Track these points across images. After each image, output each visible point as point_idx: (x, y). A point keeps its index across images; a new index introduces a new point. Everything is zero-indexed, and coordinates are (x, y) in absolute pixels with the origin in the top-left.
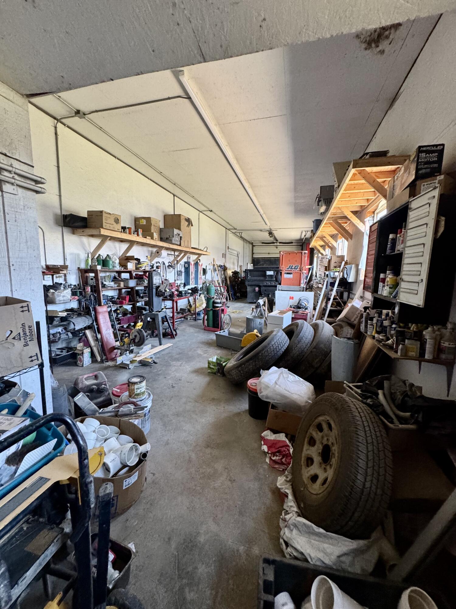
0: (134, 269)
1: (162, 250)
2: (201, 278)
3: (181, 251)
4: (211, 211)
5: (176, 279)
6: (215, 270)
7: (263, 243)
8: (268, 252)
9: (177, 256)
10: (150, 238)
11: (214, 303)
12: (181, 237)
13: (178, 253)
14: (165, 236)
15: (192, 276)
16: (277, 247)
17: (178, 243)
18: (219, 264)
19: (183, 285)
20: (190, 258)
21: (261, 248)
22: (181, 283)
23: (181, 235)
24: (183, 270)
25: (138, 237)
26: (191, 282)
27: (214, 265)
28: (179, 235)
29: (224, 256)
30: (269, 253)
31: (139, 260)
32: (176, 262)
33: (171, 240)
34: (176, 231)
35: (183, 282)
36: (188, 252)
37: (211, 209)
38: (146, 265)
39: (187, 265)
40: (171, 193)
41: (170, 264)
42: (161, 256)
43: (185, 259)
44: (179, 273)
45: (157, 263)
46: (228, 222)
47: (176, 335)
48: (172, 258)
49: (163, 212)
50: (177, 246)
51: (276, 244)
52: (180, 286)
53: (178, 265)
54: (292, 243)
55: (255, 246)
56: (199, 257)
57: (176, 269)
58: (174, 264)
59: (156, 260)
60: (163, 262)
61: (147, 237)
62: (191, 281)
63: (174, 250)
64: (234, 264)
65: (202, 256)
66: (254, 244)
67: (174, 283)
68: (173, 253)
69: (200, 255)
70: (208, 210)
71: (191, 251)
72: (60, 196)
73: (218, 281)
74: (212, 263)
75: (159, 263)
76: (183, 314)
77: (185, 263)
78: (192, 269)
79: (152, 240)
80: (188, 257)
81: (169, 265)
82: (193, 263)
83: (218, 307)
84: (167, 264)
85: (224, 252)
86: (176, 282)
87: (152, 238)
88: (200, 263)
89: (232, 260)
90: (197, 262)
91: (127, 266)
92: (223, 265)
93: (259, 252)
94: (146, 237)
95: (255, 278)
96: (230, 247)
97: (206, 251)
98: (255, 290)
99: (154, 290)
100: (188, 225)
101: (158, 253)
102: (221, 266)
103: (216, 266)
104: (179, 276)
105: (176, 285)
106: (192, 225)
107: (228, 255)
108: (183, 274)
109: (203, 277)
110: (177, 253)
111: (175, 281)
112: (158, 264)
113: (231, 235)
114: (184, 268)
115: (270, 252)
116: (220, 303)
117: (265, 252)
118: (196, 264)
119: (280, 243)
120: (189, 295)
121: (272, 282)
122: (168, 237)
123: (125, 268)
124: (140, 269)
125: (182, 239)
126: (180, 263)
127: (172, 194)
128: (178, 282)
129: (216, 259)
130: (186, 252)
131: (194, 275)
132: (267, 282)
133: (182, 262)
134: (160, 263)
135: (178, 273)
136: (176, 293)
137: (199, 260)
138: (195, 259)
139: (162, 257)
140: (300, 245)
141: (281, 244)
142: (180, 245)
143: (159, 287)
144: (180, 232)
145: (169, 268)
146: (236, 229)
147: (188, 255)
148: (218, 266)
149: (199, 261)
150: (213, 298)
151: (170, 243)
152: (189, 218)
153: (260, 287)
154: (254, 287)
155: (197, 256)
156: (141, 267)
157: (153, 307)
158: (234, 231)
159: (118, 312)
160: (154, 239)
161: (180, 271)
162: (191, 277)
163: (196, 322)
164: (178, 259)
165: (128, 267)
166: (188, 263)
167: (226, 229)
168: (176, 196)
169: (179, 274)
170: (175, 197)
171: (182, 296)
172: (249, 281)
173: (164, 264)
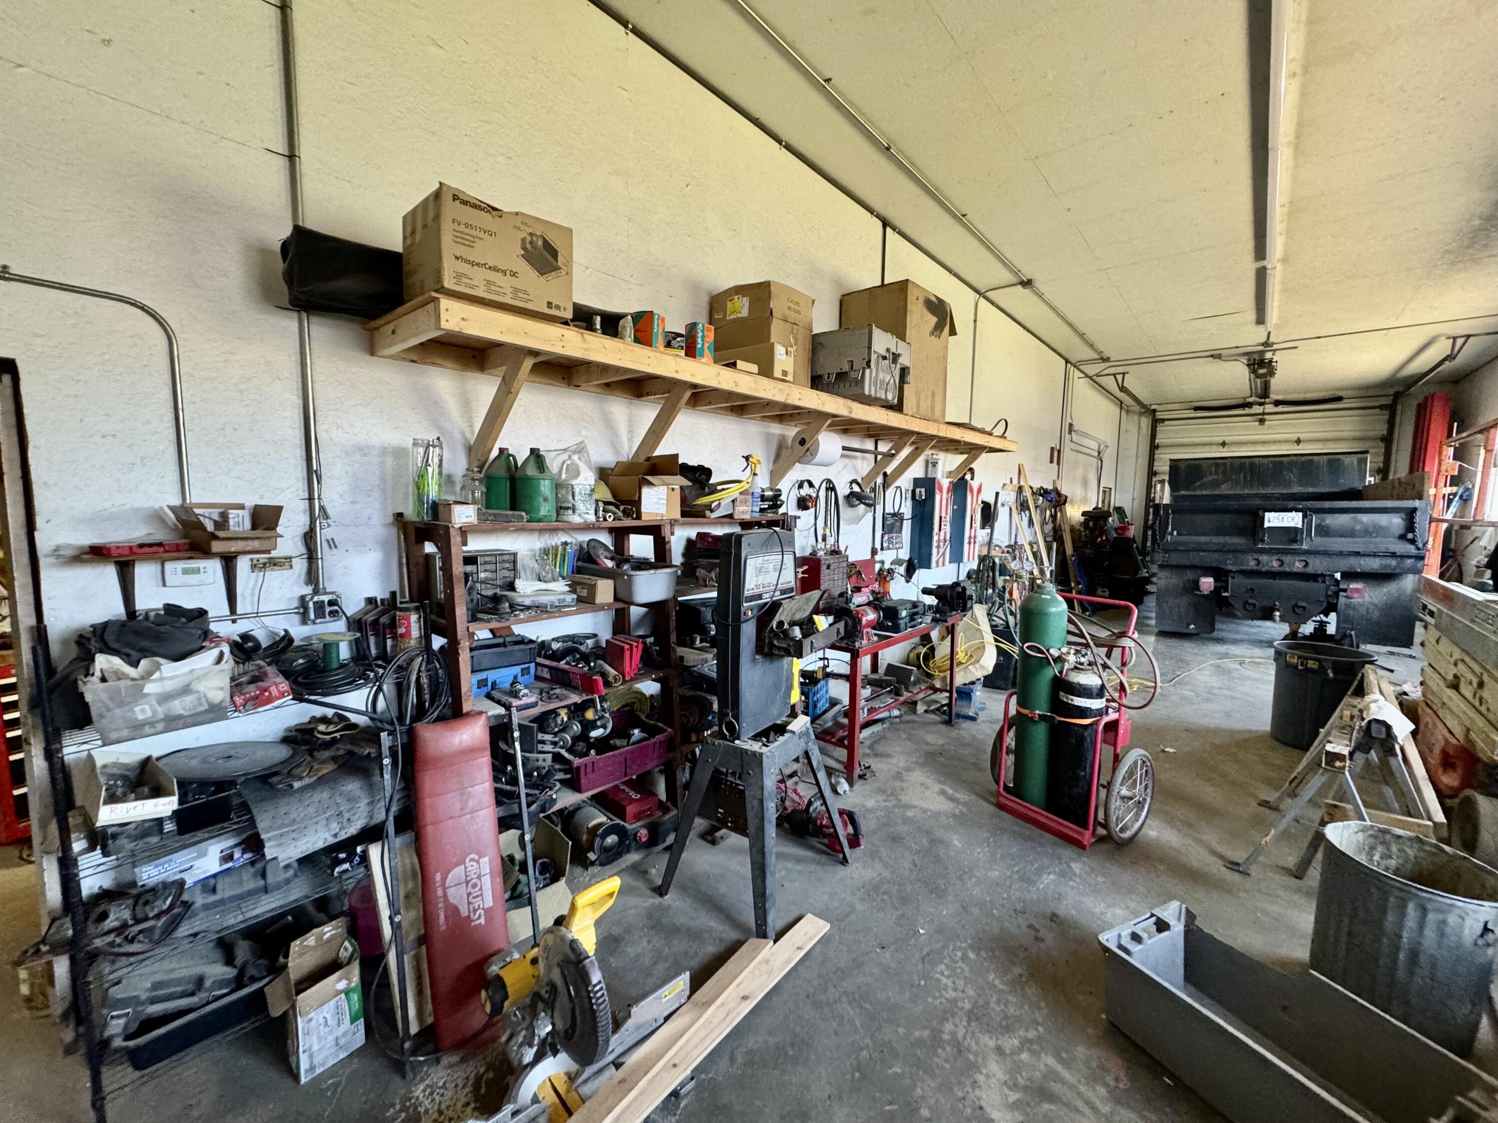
0: (677, 515)
1: (817, 432)
2: (973, 539)
3: (900, 436)
4: (1027, 283)
5: (878, 546)
6: (1023, 506)
7: (1197, 409)
8: (1221, 440)
9: (885, 455)
10: (754, 368)
11: (1061, 685)
12: (904, 371)
13: (890, 445)
14: (829, 367)
15: (942, 532)
16: (1262, 421)
17: (892, 397)
18: (1036, 485)
19: (902, 570)
20: (935, 464)
21: (1191, 426)
22: (897, 562)
23: (904, 361)
24: (907, 510)
25: (689, 363)
26: (934, 558)
27: (1020, 489)
28: (896, 357)
29: (1056, 455)
30: (1224, 444)
31: (708, 472)
32: (880, 480)
33: (860, 382)
34: (882, 341)
35: (904, 554)
36: (932, 437)
37: (1027, 274)
38: (736, 495)
39: (921, 492)
40: (871, 211)
41: (856, 489)
42: (814, 454)
43: (917, 470)
44: (892, 523)
45: (801, 486)
46: (1083, 329)
47: (854, 842)
48: (863, 466)
49: (838, 282)
50: (883, 412)
51: (1257, 409)
52: (890, 571)
53: (890, 492)
54: (1339, 399)
55: (1163, 420)
56: (974, 458)
57: (879, 508)
58: (874, 490)
59: (798, 473)
60: (829, 481)
61: (740, 364)
62: (935, 551)
63: (875, 432)
64: (1085, 483)
65: (984, 456)
66: (1159, 415)
67: (872, 562)
68: (869, 445)
69: (974, 451)
70: (1014, 280)
71: (942, 434)
72: (292, 157)
73: (1031, 544)
74: (1015, 481)
75: (811, 485)
76: (898, 693)
77: (917, 482)
78: (942, 505)
79: (764, 381)
80: (927, 462)
81: (852, 494)
82: (945, 483)
83: (1083, 712)
84: (843, 490)
85: (1055, 443)
86: (877, 558)
87: (766, 371)
88: (975, 484)
89: (1080, 472)
90: (963, 478)
91: (637, 503)
92: (1050, 487)
93: (1179, 440)
94: (733, 365)
95: (1203, 539)
96: (1076, 428)
97: (1003, 436)
98: (1196, 585)
99: (748, 631)
100: (938, 329)
101: (803, 442)
102: (1044, 493)
103: (1027, 493)
104: (890, 532)
105: (877, 567)
106: (953, 332)
107: (1067, 455)
108: (907, 526)
109: (982, 534)
110: (884, 447)
111: (874, 552)
112: (806, 491)
113: (1081, 385)
114: (909, 503)
115: (1227, 439)
116: (1100, 692)
117: (1207, 440)
118: (960, 487)
119: (1277, 403)
120: (928, 619)
121: (1287, 559)
122: (846, 368)
123: (627, 514)
124: (708, 513)
125: (911, 378)
126: (897, 484)
127: (878, 216)
128: (887, 557)
129: (1027, 468)
130: (922, 441)
131: (947, 529)
132: (1264, 558)
133: (905, 481)
134: (816, 484)
135: (890, 521)
136: (871, 616)
137: (971, 470)
138: (953, 467)
139: (816, 460)
140: (1381, 407)
141: (1280, 408)
142: (898, 407)
143: (775, 606)
144: (901, 348)
145: (852, 506)
146: (1107, 360)
147: (928, 452)
148: (1033, 493)
149: (968, 477)
150: (1059, 660)
151: (854, 399)
152: (941, 301)
153: (1220, 574)
154: (1190, 575)
155: (961, 458)
156: (709, 507)
157: (737, 717)
158: (1092, 370)
159: (590, 715)
160: (777, 373)
161: (894, 515)
162: (935, 538)
163: (954, 733)
164: (889, 470)
165: (644, 509)
166: (927, 484)
167: (1067, 361)
168: (894, 229)
169: (892, 525)
170: (888, 229)
171: (896, 629)
172: (1166, 551)
173: (831, 488)
